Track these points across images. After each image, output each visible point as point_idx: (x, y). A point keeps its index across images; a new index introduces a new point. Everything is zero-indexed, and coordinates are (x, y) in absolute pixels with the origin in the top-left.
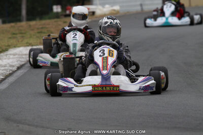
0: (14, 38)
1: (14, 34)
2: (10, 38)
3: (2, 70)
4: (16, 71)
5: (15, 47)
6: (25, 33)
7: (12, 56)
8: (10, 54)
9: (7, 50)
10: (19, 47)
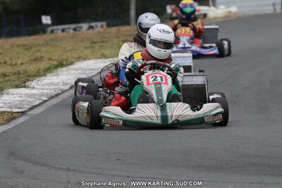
0: (91, 47)
1: (94, 43)
2: (86, 48)
3: (50, 90)
4: (67, 90)
5: (84, 59)
6: (107, 42)
7: (73, 72)
8: (73, 69)
9: (72, 63)
10: (90, 59)
